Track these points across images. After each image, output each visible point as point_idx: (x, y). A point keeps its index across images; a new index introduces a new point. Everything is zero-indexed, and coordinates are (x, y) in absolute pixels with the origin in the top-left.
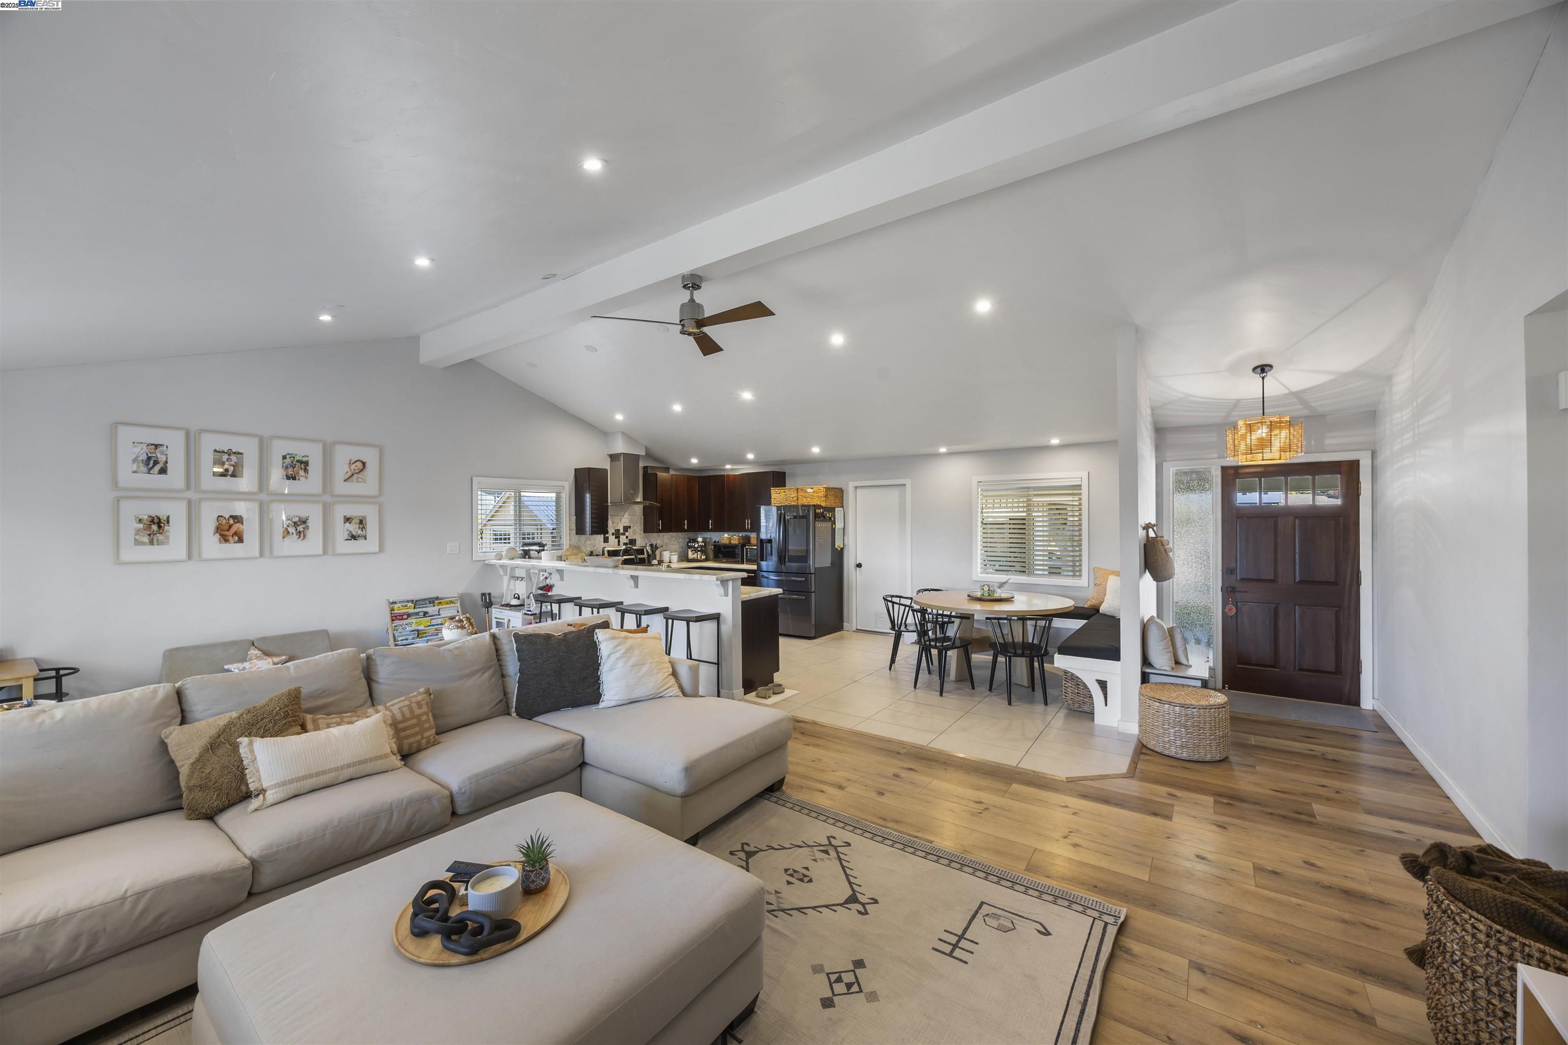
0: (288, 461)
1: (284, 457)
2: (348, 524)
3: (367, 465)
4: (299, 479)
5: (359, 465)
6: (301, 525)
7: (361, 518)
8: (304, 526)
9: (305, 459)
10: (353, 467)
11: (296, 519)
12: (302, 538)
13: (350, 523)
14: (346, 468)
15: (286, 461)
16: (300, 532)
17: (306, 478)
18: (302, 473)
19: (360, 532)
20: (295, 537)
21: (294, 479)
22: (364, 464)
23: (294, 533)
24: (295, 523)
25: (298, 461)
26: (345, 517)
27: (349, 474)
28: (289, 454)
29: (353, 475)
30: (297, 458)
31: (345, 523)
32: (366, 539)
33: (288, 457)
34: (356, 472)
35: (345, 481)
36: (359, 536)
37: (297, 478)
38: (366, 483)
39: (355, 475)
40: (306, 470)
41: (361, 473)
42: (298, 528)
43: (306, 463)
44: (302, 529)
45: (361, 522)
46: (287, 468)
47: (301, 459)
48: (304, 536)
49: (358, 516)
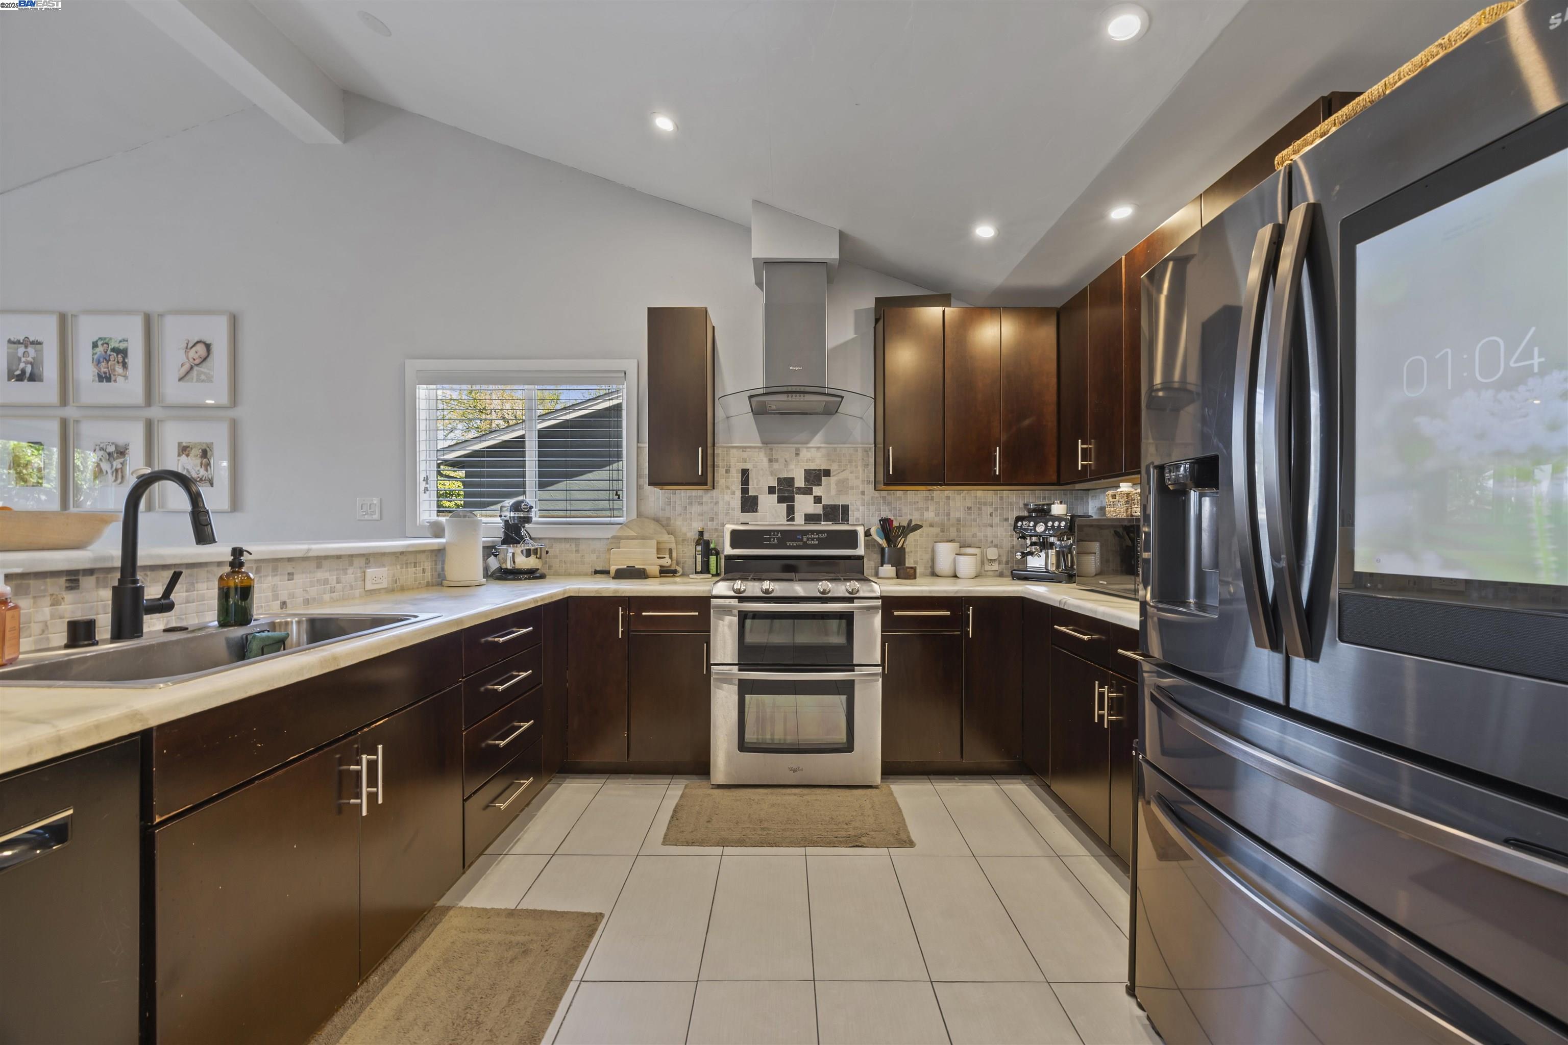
0: (100, 350)
1: (95, 345)
2: (184, 457)
3: (215, 349)
4: (115, 381)
5: (201, 349)
6: (118, 458)
7: (204, 447)
8: (121, 460)
9: (122, 346)
10: (192, 353)
11: (111, 449)
12: (119, 480)
13: (188, 455)
14: (182, 357)
15: (97, 350)
16: (117, 470)
17: (126, 377)
18: (119, 369)
19: (202, 472)
20: (111, 478)
21: (109, 379)
22: (208, 347)
23: (110, 472)
24: (110, 454)
25: (113, 350)
26: (180, 444)
27: (187, 367)
28: (100, 339)
29: (192, 368)
30: (113, 345)
31: (179, 455)
32: (212, 485)
33: (100, 343)
34: (197, 362)
35: (180, 379)
36: (201, 480)
37: (113, 378)
38: (212, 381)
39: (196, 368)
40: (125, 365)
41: (204, 364)
42: (115, 463)
43: (124, 353)
44: (119, 466)
45: (205, 454)
46: (99, 362)
47: (117, 345)
48: (123, 477)
49: (200, 444)
